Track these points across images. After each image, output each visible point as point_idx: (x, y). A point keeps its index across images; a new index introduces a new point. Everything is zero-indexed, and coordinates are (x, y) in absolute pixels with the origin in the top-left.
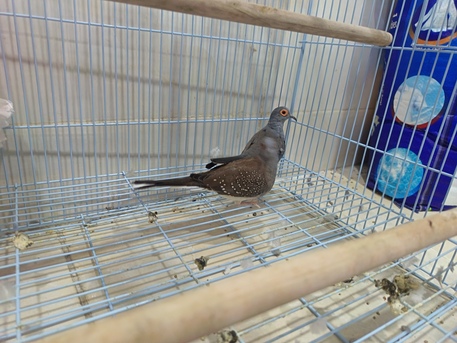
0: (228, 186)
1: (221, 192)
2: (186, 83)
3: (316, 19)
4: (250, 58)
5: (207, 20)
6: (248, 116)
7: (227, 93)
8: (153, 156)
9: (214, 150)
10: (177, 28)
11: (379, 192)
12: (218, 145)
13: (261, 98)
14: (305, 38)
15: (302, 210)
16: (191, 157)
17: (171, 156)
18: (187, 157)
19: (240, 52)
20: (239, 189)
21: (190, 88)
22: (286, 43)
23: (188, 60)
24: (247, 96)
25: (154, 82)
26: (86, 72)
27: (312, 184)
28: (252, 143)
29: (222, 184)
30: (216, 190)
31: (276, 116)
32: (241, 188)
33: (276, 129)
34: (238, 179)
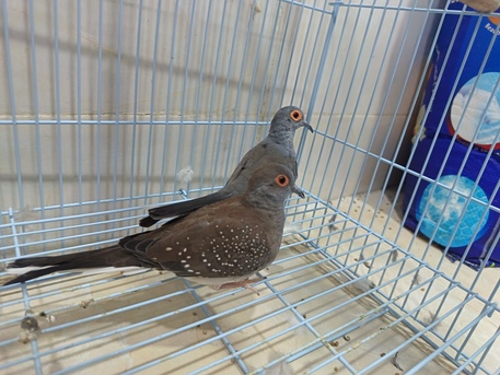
0: (196, 260)
4: (250, 24)
6: (242, 116)
7: (208, 77)
9: (183, 171)
11: (422, 236)
12: (191, 163)
13: (262, 90)
15: (319, 268)
20: (217, 264)
22: (309, 2)
24: (243, 86)
27: (335, 229)
28: (242, 167)
29: (184, 257)
30: (172, 269)
31: (284, 121)
32: (220, 262)
33: (284, 144)
34: (215, 244)
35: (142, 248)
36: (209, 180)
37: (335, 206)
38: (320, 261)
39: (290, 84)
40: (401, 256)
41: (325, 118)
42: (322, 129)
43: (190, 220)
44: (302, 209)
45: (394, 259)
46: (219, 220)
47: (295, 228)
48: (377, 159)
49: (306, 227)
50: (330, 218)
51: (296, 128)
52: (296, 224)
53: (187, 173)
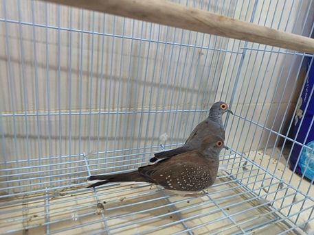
0: (174, 182)
1: (167, 187)
2: (143, 79)
3: (271, 30)
4: (198, 60)
5: (164, 28)
6: (193, 107)
7: (177, 88)
8: (112, 139)
9: (163, 135)
10: (137, 34)
12: (166, 131)
13: (205, 93)
14: (246, 45)
16: (143, 139)
17: (126, 138)
18: (140, 139)
19: (190, 55)
20: (184, 185)
21: (146, 84)
22: (230, 49)
23: (145, 60)
25: (115, 79)
26: (57, 68)
27: (246, 169)
28: (195, 133)
29: (168, 180)
30: (162, 185)
31: (217, 110)
32: (186, 184)
33: (217, 122)
34: (184, 175)
35: (149, 174)
36: (176, 140)
37: (246, 157)
38: (244, 192)
39: (220, 89)
40: (285, 186)
41: (240, 106)
42: (238, 113)
43: (171, 161)
44: (227, 157)
45: (281, 188)
46: (186, 163)
47: (223, 168)
48: (277, 135)
49: (230, 167)
50: (243, 163)
51: (223, 113)
52: (224, 166)
53: (165, 136)
